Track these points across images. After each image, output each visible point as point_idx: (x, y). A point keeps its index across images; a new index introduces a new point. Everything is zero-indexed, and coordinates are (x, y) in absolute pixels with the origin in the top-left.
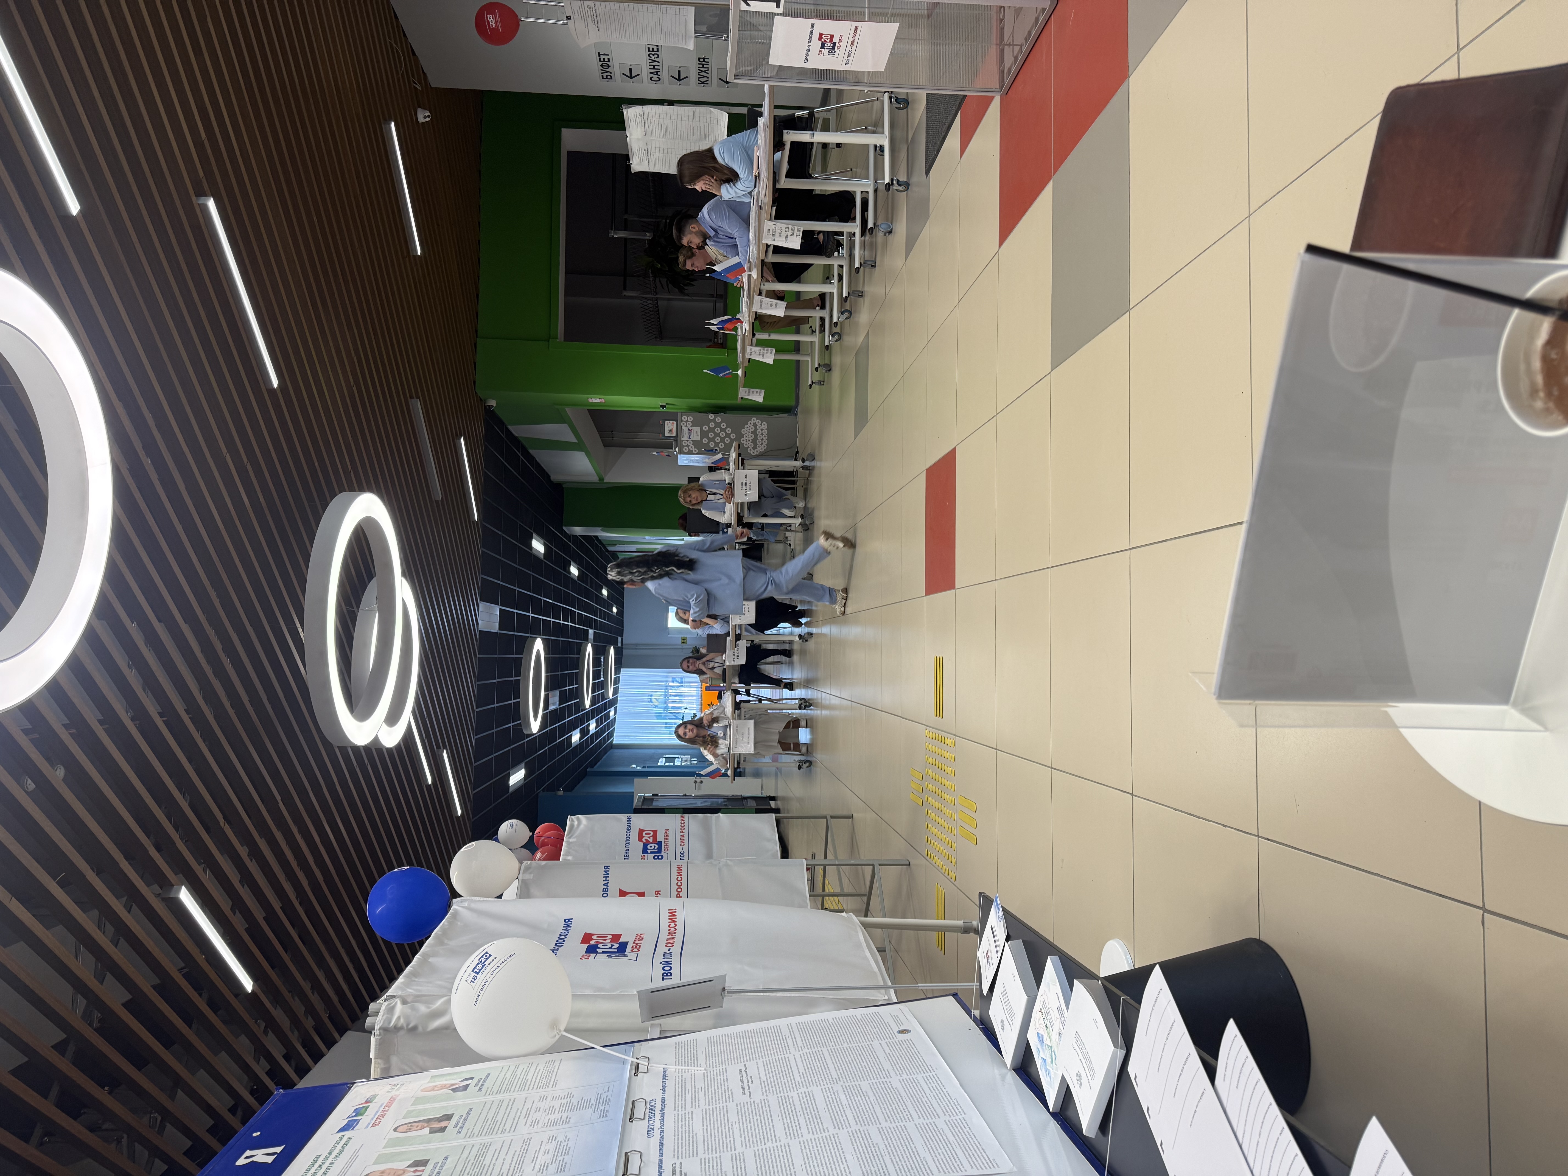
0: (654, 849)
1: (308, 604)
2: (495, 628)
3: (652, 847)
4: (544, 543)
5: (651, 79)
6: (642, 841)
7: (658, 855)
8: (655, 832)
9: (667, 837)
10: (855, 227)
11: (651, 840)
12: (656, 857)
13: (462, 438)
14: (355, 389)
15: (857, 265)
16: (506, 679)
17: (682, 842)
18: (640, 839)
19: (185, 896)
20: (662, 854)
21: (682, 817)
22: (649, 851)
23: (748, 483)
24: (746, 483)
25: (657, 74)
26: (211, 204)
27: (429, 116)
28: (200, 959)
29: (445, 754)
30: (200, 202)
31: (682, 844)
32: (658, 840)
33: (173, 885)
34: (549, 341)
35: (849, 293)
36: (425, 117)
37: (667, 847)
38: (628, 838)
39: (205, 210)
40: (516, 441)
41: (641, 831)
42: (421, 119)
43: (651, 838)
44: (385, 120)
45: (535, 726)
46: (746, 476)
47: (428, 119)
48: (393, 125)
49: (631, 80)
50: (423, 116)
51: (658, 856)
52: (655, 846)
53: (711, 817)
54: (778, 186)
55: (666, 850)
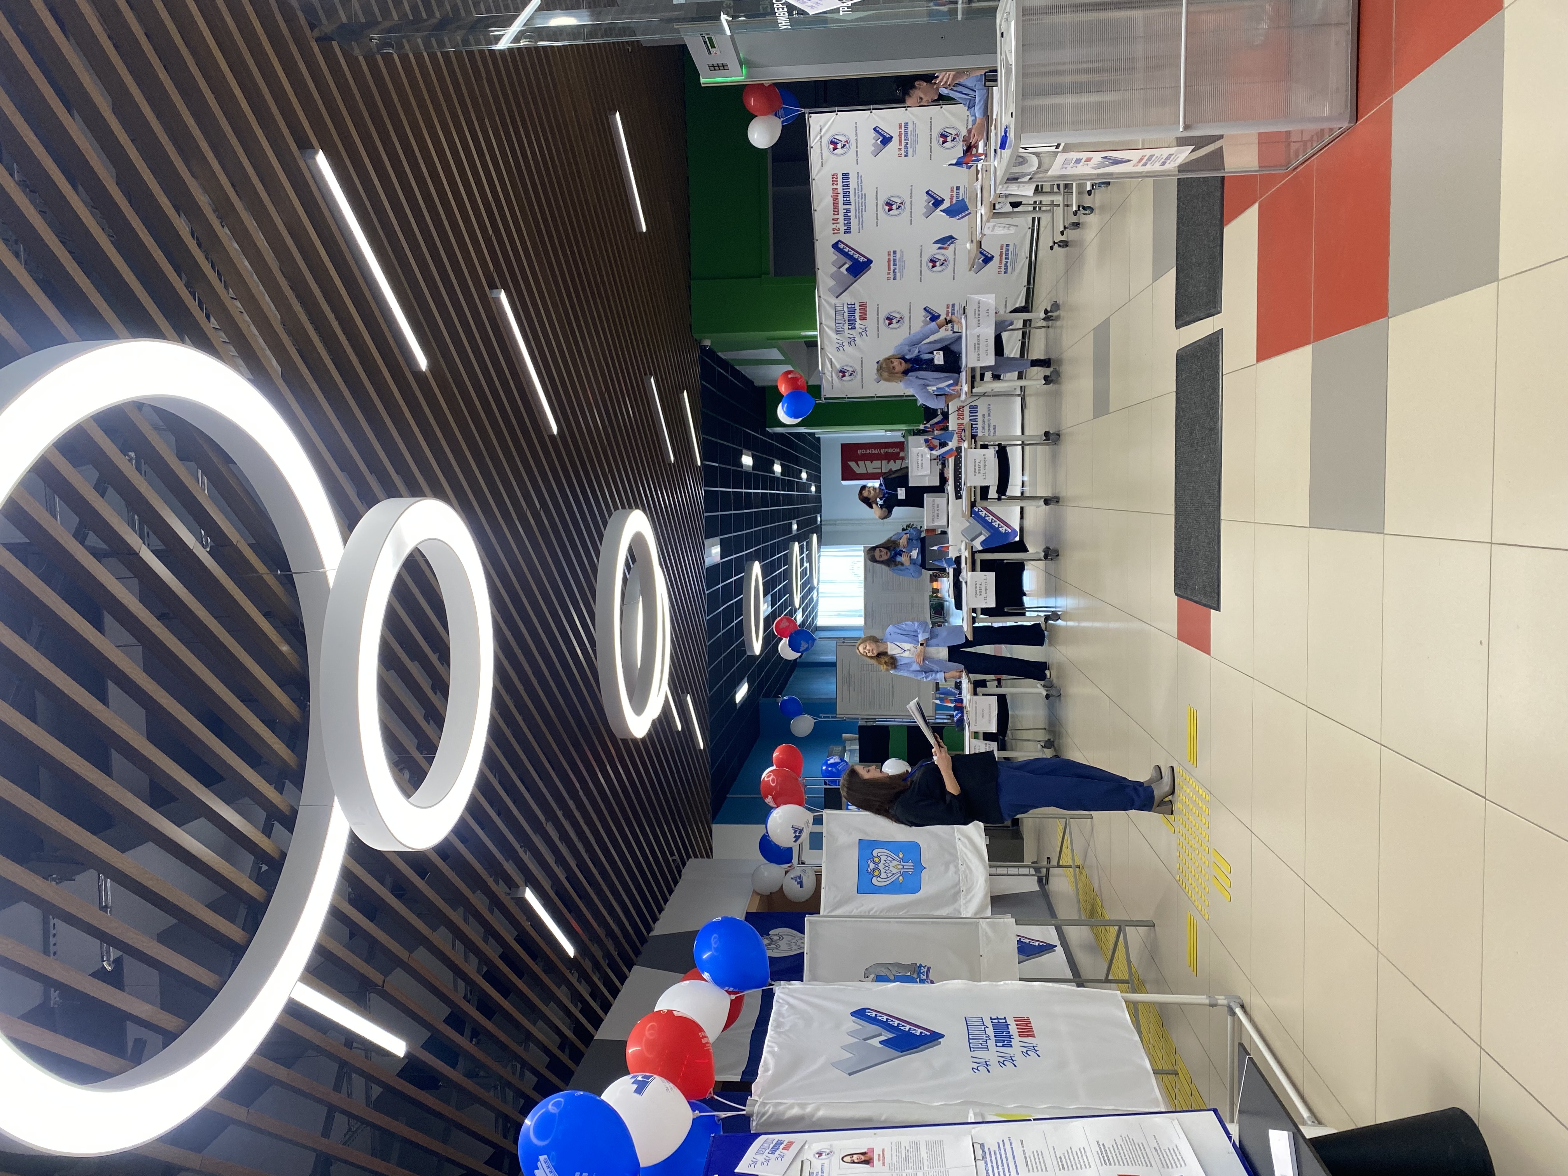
2: (718, 560)
13: (685, 391)
16: (729, 604)
19: (530, 896)
26: (503, 297)
28: (527, 925)
29: (689, 698)
30: (493, 296)
33: (522, 890)
34: (763, 277)
39: (498, 301)
40: (724, 364)
44: (612, 114)
45: (757, 648)
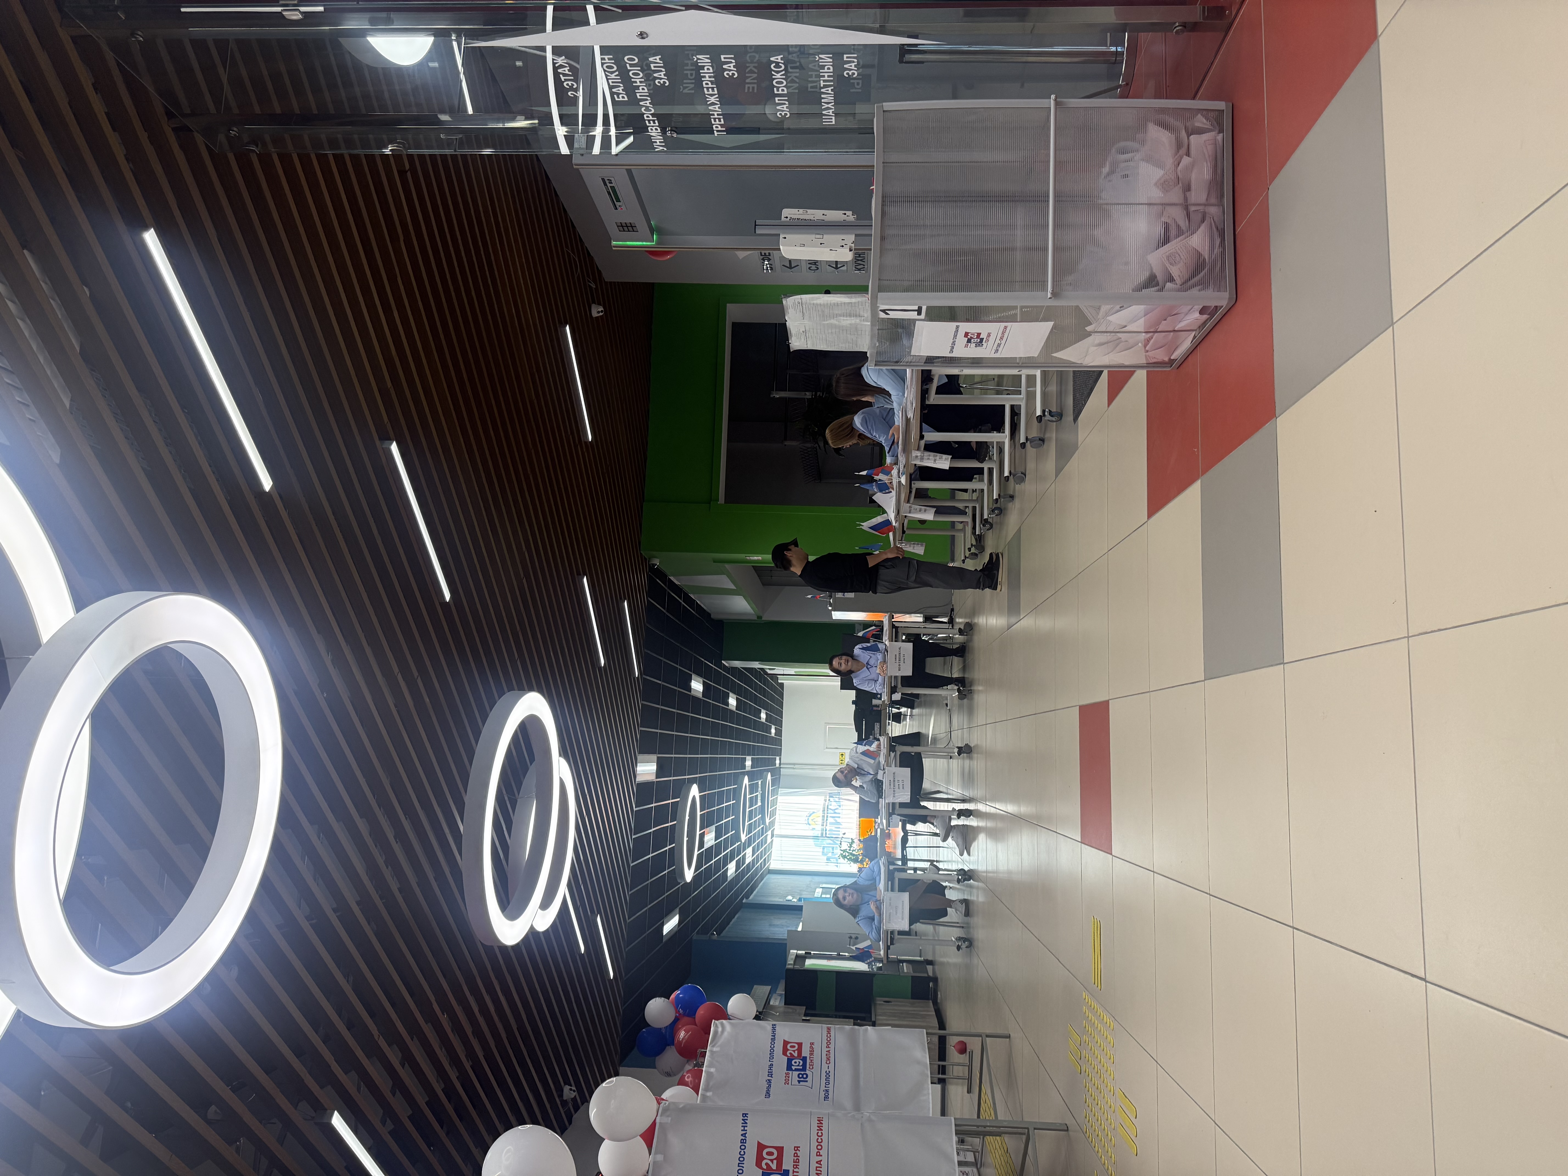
0: (798, 1065)
1: (468, 799)
2: (652, 778)
3: (797, 1063)
4: (704, 681)
5: (809, 268)
6: (786, 1056)
7: (802, 1073)
8: (800, 1045)
9: (812, 1052)
10: (1005, 437)
11: (796, 1054)
12: (801, 1076)
13: (626, 602)
14: (524, 581)
15: (1006, 474)
16: (662, 826)
17: (828, 1059)
18: (785, 1053)
19: (338, 1122)
20: (807, 1072)
21: (829, 1029)
22: (793, 1068)
23: (902, 655)
24: (900, 655)
25: (815, 265)
26: (394, 447)
27: (602, 311)
29: (599, 921)
30: (383, 448)
31: (828, 1062)
32: (803, 1055)
33: (326, 1110)
34: (710, 503)
35: (999, 495)
36: (598, 312)
37: (812, 1065)
38: (772, 1050)
39: (388, 455)
40: (678, 589)
41: (786, 1043)
42: (595, 314)
43: (796, 1052)
44: (561, 323)
45: (689, 875)
46: (900, 648)
47: (601, 314)
48: (568, 328)
49: (791, 270)
50: (596, 311)
51: (803, 1075)
52: (799, 1062)
53: (859, 1030)
54: (927, 403)
55: (811, 1068)
